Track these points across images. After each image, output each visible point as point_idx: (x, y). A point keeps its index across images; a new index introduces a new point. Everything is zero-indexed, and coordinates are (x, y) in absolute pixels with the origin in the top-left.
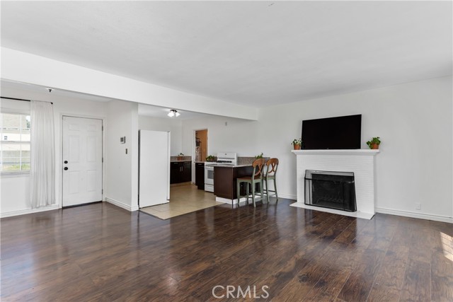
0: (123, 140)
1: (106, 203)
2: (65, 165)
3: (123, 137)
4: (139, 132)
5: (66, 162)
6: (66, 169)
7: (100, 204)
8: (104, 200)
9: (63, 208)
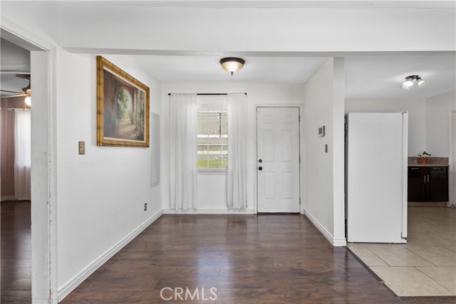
0: (322, 131)
1: (305, 217)
2: (260, 165)
3: (321, 126)
4: (346, 117)
5: (260, 161)
6: (260, 169)
7: (297, 217)
8: (302, 213)
9: (259, 214)
